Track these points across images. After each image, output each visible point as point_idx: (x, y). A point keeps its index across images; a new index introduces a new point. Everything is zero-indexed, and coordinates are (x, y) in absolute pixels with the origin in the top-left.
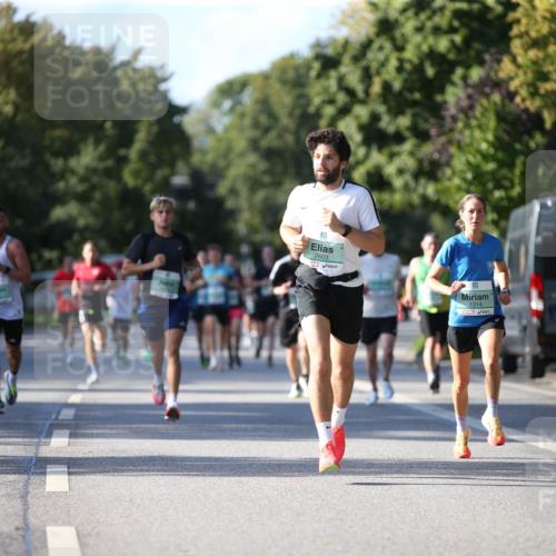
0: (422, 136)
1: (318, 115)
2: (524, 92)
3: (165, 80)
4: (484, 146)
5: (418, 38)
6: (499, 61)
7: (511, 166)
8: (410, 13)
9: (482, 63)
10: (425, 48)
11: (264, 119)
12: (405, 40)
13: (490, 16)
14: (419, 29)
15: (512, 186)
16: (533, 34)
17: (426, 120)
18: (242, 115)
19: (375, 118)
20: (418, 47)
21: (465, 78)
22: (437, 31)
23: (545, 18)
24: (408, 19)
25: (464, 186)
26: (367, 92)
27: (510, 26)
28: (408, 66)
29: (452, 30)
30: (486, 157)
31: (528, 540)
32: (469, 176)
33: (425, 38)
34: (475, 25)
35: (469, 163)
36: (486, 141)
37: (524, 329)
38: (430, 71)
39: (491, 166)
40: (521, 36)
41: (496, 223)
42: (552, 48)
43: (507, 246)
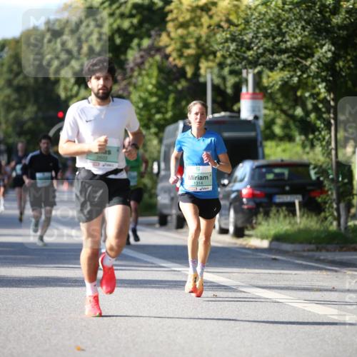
2: (174, 55)
4: (150, 87)
5: (111, 20)
6: (160, 35)
7: (167, 99)
8: (107, 4)
9: (149, 36)
10: (115, 26)
11: (15, 67)
13: (155, 8)
14: (112, 15)
15: (167, 112)
16: (181, 19)
18: (2, 65)
20: (111, 25)
21: (139, 45)
22: (122, 16)
23: (188, 10)
24: (104, 8)
25: (137, 110)
27: (166, 14)
29: (131, 16)
30: (151, 94)
31: (169, 327)
32: (141, 105)
33: (115, 21)
34: (146, 13)
35: (140, 97)
36: (151, 83)
37: (172, 199)
39: (154, 99)
40: (173, 20)
41: (156, 134)
42: (192, 29)
43: (163, 149)
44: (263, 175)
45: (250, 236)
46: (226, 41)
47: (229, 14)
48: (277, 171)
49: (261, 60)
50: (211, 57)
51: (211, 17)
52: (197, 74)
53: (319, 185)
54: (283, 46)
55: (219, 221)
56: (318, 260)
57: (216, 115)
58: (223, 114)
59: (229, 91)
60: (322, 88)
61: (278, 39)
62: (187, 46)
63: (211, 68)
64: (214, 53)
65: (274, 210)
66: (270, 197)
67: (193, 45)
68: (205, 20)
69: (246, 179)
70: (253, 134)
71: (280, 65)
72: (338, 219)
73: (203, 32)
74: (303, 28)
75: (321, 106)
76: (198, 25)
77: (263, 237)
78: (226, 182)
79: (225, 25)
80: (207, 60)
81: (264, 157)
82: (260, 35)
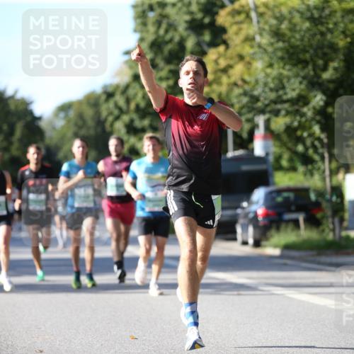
0: (154, 129)
1: (106, 120)
11: (80, 123)
18: (69, 121)
19: (132, 121)
22: (161, 79)
26: (128, 109)
29: (168, 79)
42: (215, 87)
44: (273, 199)
45: (265, 246)
46: (241, 95)
47: (243, 74)
48: (285, 194)
49: (269, 109)
51: (229, 77)
53: (317, 205)
54: (285, 97)
56: (319, 263)
57: (237, 153)
58: (241, 152)
59: (245, 135)
60: (316, 129)
61: (281, 92)
64: (232, 105)
65: (283, 226)
66: (280, 215)
68: (225, 79)
69: (261, 202)
70: (264, 167)
71: (283, 112)
72: (334, 230)
73: (224, 89)
74: (301, 83)
75: (317, 143)
77: (275, 246)
78: (245, 204)
79: (240, 83)
81: (274, 184)
82: (267, 90)
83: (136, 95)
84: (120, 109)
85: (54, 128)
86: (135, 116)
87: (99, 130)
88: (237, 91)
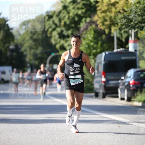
1: (48, 31)
2: (101, 24)
3: (7, 21)
4: (90, 39)
5: (73, 10)
7: (97, 43)
8: (71, 4)
10: (75, 13)
12: (70, 11)
13: (92, 5)
14: (74, 8)
15: (98, 49)
16: (103, 9)
17: (75, 32)
19: (62, 31)
20: (73, 13)
21: (85, 21)
22: (78, 9)
23: (106, 5)
24: (71, 5)
25: (85, 48)
26: (60, 24)
27: (97, 8)
28: (71, 18)
29: (82, 8)
30: (91, 41)
32: (87, 46)
33: (75, 11)
34: (88, 7)
35: (86, 43)
36: (91, 37)
37: (100, 86)
38: (76, 19)
39: (92, 44)
40: (99, 10)
41: (93, 58)
42: (108, 13)
43: (96, 64)
44: (139, 75)
45: (134, 101)
47: (123, 7)
49: (137, 26)
50: (116, 25)
51: (116, 8)
52: (110, 33)
55: (121, 95)
57: (119, 50)
58: (121, 49)
59: (124, 40)
61: (144, 17)
62: (106, 20)
63: (116, 30)
64: (117, 24)
65: (144, 90)
66: (142, 84)
67: (109, 20)
68: (113, 10)
69: (132, 77)
70: (134, 58)
73: (113, 15)
76: (110, 12)
77: (139, 101)
78: (123, 78)
79: (122, 11)
80: (115, 26)
81: (139, 67)
82: (137, 15)
83: (64, 17)
84: (56, 25)
85: (19, 34)
86: (64, 29)
87: (44, 36)
88: (120, 16)
